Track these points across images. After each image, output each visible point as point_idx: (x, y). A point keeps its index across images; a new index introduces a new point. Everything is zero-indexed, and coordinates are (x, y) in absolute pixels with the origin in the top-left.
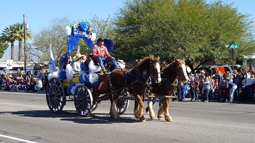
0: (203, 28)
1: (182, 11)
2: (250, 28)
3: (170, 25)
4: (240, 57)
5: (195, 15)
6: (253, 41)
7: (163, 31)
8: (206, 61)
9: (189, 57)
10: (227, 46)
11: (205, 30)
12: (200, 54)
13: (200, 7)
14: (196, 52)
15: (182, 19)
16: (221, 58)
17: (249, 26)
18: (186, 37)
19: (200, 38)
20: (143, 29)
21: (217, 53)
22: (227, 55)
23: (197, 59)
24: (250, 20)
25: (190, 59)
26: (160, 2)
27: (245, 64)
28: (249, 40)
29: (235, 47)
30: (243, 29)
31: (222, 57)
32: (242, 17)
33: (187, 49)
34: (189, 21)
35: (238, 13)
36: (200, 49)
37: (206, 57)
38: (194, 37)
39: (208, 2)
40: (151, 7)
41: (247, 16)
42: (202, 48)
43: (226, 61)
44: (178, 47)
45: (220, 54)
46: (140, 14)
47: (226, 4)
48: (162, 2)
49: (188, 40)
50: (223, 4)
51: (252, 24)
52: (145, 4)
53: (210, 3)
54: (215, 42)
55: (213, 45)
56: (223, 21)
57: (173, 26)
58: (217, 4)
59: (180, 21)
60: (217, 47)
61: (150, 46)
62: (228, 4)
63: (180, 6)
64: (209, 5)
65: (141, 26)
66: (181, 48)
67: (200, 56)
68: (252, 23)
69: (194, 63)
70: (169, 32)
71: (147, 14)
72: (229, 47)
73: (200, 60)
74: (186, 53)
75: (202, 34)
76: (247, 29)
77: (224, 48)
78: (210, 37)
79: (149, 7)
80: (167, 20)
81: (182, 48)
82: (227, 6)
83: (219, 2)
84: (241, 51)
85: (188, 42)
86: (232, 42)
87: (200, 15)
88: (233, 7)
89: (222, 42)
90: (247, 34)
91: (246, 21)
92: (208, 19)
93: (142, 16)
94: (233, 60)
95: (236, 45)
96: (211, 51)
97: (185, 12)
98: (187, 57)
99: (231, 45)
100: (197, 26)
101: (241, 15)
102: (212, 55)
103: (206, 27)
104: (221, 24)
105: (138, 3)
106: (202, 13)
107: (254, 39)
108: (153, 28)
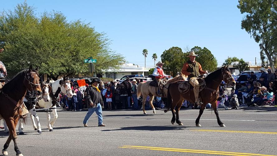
0: (64, 44)
1: (44, 29)
2: (105, 46)
3: (34, 42)
4: (98, 70)
5: (56, 33)
6: (108, 56)
7: (27, 47)
8: (69, 75)
9: (53, 71)
10: (86, 61)
11: (66, 46)
12: (63, 68)
13: (61, 26)
14: (59, 67)
15: (44, 37)
16: (81, 72)
17: (105, 43)
18: (49, 53)
19: (62, 54)
20: (8, 46)
21: (78, 67)
22: (87, 69)
23: (60, 74)
24: (105, 38)
25: (53, 74)
26: (24, 20)
27: (104, 76)
28: (105, 56)
29: (93, 62)
30: (100, 45)
31: (83, 71)
32: (98, 35)
33: (50, 64)
34: (51, 38)
35: (95, 32)
36: (62, 63)
37: (68, 71)
38: (56, 53)
39: (68, 22)
40: (15, 25)
41: (102, 34)
42: (64, 63)
43: (86, 74)
44: (41, 63)
45: (80, 68)
46: (5, 32)
47: (84, 24)
48: (26, 21)
49: (51, 56)
50: (81, 23)
51: (107, 42)
52: (9, 22)
53: (70, 23)
54: (75, 57)
55: (73, 60)
56: (82, 39)
57: (37, 43)
58: (76, 24)
59: (43, 38)
60: (77, 62)
61: (15, 62)
62: (86, 24)
63: (42, 25)
64: (70, 24)
65: (6, 43)
66: (44, 64)
67: (63, 71)
68: (107, 40)
69: (58, 77)
70: (33, 49)
71: (12, 31)
72: (87, 62)
73: (63, 74)
74: (50, 68)
75: (63, 50)
76: (103, 46)
77: (84, 63)
78: (71, 52)
79: (13, 25)
80: (30, 37)
81: (46, 64)
82: (85, 26)
83: (78, 22)
84: (98, 66)
85: (51, 58)
86: (90, 58)
87: (61, 33)
88: (90, 26)
89: (81, 58)
90: (104, 50)
91: (102, 39)
92: (69, 37)
93: (6, 34)
94: (92, 73)
95: (94, 60)
96: (72, 65)
97: (47, 30)
98: (50, 71)
99: (89, 60)
100: (59, 43)
101: (97, 34)
102: (73, 69)
103: (67, 44)
104: (80, 42)
105: (3, 21)
106: (63, 32)
107: (109, 55)
108: (17, 45)
